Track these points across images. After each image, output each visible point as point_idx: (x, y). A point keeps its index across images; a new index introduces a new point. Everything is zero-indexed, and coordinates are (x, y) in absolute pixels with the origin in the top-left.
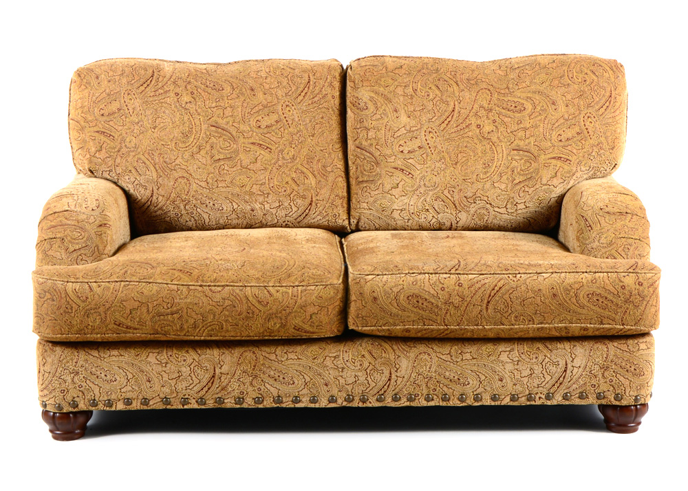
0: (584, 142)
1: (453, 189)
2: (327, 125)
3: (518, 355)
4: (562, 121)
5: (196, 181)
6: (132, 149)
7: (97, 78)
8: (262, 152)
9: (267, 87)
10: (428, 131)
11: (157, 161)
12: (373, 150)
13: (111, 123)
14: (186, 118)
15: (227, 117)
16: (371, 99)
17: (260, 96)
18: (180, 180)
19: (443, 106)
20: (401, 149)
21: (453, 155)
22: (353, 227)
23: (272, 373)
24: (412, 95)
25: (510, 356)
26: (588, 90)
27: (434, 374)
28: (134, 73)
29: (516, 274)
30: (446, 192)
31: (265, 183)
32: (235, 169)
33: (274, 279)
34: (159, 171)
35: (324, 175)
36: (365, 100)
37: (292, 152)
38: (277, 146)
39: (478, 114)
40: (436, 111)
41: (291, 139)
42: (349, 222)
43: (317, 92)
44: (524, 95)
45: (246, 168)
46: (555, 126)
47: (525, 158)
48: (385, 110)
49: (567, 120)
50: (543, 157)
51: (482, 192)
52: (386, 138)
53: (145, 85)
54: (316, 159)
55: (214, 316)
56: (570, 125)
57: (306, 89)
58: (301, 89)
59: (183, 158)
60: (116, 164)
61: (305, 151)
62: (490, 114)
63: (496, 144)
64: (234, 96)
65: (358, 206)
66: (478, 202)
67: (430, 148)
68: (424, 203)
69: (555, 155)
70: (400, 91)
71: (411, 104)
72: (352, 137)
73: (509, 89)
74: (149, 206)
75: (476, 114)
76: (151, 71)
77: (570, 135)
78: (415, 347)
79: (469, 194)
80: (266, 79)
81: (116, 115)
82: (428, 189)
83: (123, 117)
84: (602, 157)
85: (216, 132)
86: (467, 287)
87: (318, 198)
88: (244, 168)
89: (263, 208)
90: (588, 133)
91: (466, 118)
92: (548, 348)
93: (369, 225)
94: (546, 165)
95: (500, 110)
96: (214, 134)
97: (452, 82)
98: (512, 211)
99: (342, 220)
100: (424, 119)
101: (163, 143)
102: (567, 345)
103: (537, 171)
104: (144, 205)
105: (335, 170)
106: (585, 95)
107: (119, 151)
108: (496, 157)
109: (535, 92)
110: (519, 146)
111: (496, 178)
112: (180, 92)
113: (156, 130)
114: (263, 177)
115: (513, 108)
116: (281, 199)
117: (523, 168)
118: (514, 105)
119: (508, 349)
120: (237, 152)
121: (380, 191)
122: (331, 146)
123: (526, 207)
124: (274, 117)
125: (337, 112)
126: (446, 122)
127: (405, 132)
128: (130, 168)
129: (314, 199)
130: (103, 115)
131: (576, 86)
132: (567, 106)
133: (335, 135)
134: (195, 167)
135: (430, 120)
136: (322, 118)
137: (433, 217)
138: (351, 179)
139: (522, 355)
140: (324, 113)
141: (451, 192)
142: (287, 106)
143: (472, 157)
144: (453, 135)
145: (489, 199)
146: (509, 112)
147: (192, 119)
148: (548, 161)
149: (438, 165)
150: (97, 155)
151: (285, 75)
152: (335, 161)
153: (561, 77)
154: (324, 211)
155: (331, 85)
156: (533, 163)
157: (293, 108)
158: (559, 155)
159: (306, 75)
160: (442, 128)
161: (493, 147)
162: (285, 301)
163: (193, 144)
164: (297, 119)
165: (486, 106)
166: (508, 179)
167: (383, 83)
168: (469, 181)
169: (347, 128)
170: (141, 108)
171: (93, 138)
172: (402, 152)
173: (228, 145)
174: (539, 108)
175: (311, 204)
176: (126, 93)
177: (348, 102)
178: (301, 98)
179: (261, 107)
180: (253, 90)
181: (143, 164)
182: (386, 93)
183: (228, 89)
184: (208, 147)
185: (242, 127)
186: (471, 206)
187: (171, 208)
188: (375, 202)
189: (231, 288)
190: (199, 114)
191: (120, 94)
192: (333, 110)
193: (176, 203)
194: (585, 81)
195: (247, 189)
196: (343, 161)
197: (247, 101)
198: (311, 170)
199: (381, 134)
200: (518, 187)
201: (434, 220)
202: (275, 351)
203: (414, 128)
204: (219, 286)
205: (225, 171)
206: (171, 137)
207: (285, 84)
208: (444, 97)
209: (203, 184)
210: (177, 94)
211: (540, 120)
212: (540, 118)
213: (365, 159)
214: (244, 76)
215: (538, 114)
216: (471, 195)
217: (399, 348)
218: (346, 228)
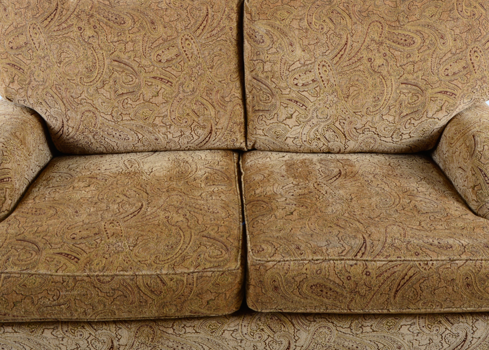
0: (469, 76)
1: (344, 121)
2: (225, 56)
3: (418, 328)
4: (449, 55)
5: (102, 114)
6: (41, 83)
7: (5, 10)
8: (163, 86)
9: (167, 19)
10: (321, 64)
11: (64, 95)
12: (268, 82)
13: (20, 56)
14: (89, 53)
15: (128, 52)
16: (268, 33)
17: (160, 29)
18: (87, 114)
19: (336, 40)
20: (296, 82)
21: (344, 89)
22: (250, 148)
23: (171, 344)
24: (306, 29)
25: (410, 329)
26: (477, 24)
27: (332, 344)
28: (38, 6)
29: (427, 261)
30: (337, 124)
31: (167, 115)
32: (138, 103)
33: (166, 266)
34: (66, 105)
35: (223, 105)
36: (261, 33)
37: (192, 85)
38: (177, 79)
39: (369, 47)
40: (329, 44)
41: (191, 73)
42: (246, 144)
43: (215, 25)
44: (414, 28)
45: (149, 102)
46: (442, 60)
47: (413, 92)
48: (281, 44)
49: (454, 54)
50: (430, 90)
51: (370, 124)
52: (282, 71)
53: (49, 19)
54: (215, 90)
55: (105, 306)
56: (457, 60)
57: (205, 22)
58: (200, 22)
59: (88, 92)
60: (28, 95)
61: (204, 84)
62: (381, 47)
63: (385, 78)
64: (135, 30)
65: (255, 132)
66: (366, 133)
67: (323, 81)
68: (316, 132)
69: (442, 90)
70: (295, 24)
71: (306, 37)
72: (248, 68)
73: (399, 22)
74: (61, 135)
75: (367, 48)
76: (55, 4)
77: (456, 70)
78: (315, 321)
79: (359, 126)
80: (166, 11)
81: (23, 49)
82: (320, 120)
83: (30, 51)
84: (484, 90)
85: (119, 67)
86: (375, 276)
87: (217, 127)
88: (146, 102)
89: (166, 137)
90: (474, 67)
91: (358, 52)
92: (449, 321)
93: (264, 147)
94: (433, 99)
95: (391, 43)
96: (117, 69)
97: (345, 15)
98: (397, 140)
99: (240, 143)
100: (318, 52)
101: (68, 78)
102: (470, 320)
103: (424, 105)
104: (57, 133)
105: (233, 100)
106: (473, 30)
107: (29, 84)
108: (385, 91)
109: (424, 26)
110: (407, 80)
111: (384, 111)
112: (82, 26)
113: (62, 65)
114: (164, 110)
115: (403, 41)
116: (182, 129)
117: (410, 101)
118: (404, 39)
119: (409, 323)
120: (139, 86)
121: (275, 120)
122: (229, 77)
123: (411, 137)
124: (174, 51)
125: (234, 42)
126: (339, 56)
127: (300, 65)
128: (40, 101)
129: (213, 129)
130: (12, 48)
131: (465, 20)
132: (455, 40)
133: (233, 65)
134: (100, 101)
135: (323, 54)
136: (221, 50)
137: (324, 144)
138: (248, 106)
139: (422, 328)
140: (222, 45)
141: (342, 124)
142: (186, 39)
143: (363, 91)
144: (346, 68)
145: (377, 130)
146: (399, 46)
147: (95, 54)
148: (435, 96)
149: (330, 98)
150: (11, 85)
151: (185, 6)
152: (233, 90)
153: (450, 11)
154: (223, 138)
155: (228, 17)
156: (420, 96)
157: (192, 41)
158: (445, 90)
159: (205, 8)
160: (335, 62)
161: (383, 81)
162: (179, 290)
163: (97, 78)
164: (196, 53)
165: (377, 38)
166: (395, 112)
167: (279, 17)
168: (360, 114)
169: (245, 57)
170: (46, 43)
171: (6, 70)
172: (296, 85)
173: (131, 80)
174: (428, 42)
175: (211, 133)
176: (32, 27)
177: (245, 32)
178: (199, 31)
179: (161, 41)
180: (153, 23)
181: (52, 98)
182: (282, 27)
183: (129, 22)
184: (112, 82)
185: (144, 62)
186: (360, 136)
187: (81, 137)
188: (269, 130)
189: (120, 277)
190: (102, 49)
191: (26, 28)
192: (231, 42)
193: (85, 134)
194: (474, 15)
195: (151, 121)
196: (240, 89)
197: (147, 35)
198: (210, 101)
199: (276, 68)
200: (405, 119)
201: (324, 147)
202: (173, 325)
203: (309, 62)
204: (107, 276)
205: (129, 105)
206: (76, 71)
207: (184, 16)
208: (337, 31)
209: (109, 117)
210: (80, 28)
211: (429, 54)
212: (428, 52)
213: (261, 90)
214: (145, 8)
215: (426, 48)
216: (361, 127)
217: (298, 323)
218: (244, 149)
